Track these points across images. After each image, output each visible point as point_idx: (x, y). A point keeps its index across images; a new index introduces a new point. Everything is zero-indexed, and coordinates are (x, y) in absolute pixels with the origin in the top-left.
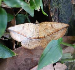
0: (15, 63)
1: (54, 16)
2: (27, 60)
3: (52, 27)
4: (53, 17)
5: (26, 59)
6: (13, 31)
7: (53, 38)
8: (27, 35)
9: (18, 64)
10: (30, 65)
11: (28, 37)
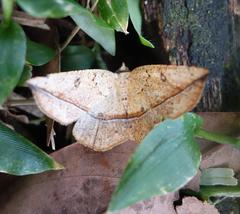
0: (55, 195)
1: (175, 48)
2: (89, 187)
3: (164, 81)
4: (172, 53)
5: (88, 182)
6: (44, 90)
7: (168, 113)
8: (89, 106)
9: (65, 199)
10: (99, 203)
11: (96, 113)
